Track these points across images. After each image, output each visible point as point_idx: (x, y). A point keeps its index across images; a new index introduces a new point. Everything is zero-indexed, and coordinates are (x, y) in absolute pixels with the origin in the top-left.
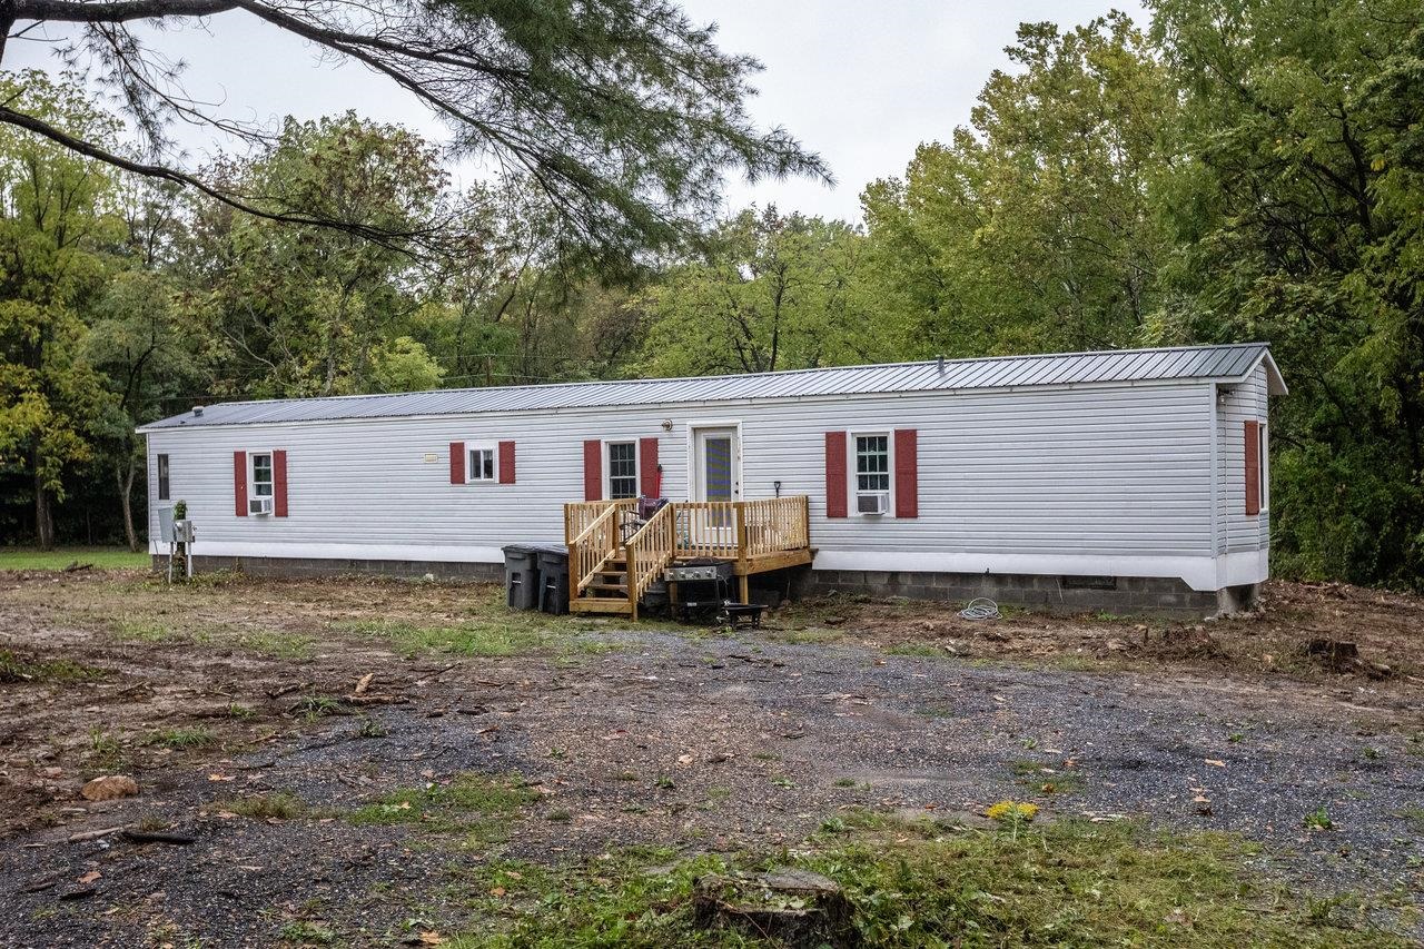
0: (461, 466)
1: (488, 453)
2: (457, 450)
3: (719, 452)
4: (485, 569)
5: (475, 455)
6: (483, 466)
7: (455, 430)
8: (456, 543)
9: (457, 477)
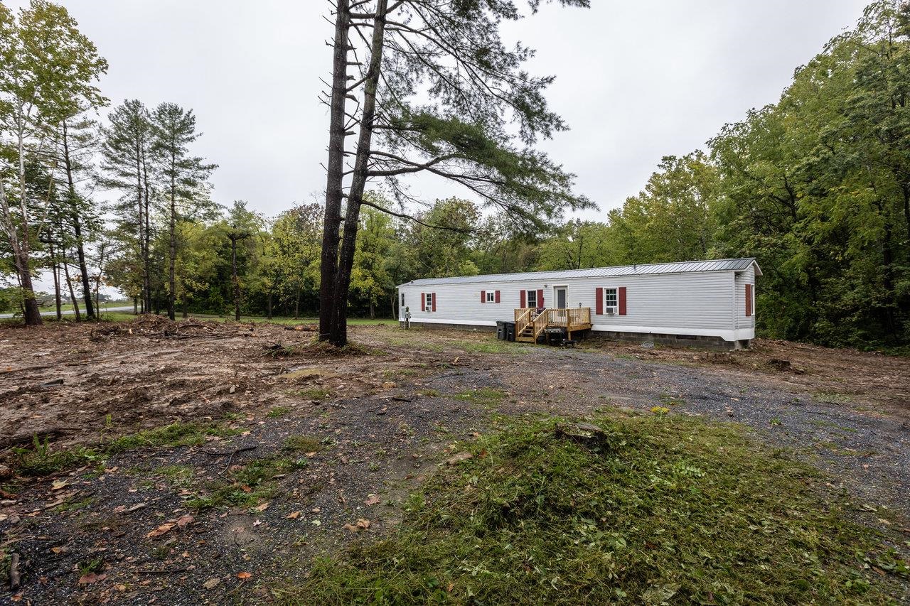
0: (484, 297)
1: (492, 294)
2: (483, 293)
3: (562, 294)
5: (488, 294)
6: (490, 297)
7: (483, 287)
8: (483, 320)
9: (483, 301)
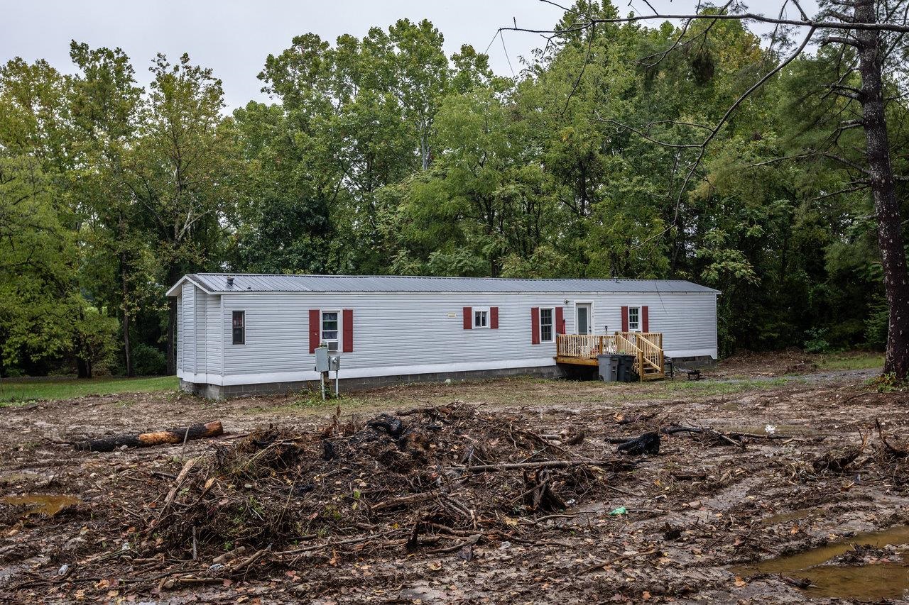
0: (469, 319)
1: (485, 313)
2: (467, 311)
3: (583, 313)
4: (480, 373)
5: (478, 313)
6: (480, 320)
7: (467, 300)
8: (465, 361)
9: (467, 326)
